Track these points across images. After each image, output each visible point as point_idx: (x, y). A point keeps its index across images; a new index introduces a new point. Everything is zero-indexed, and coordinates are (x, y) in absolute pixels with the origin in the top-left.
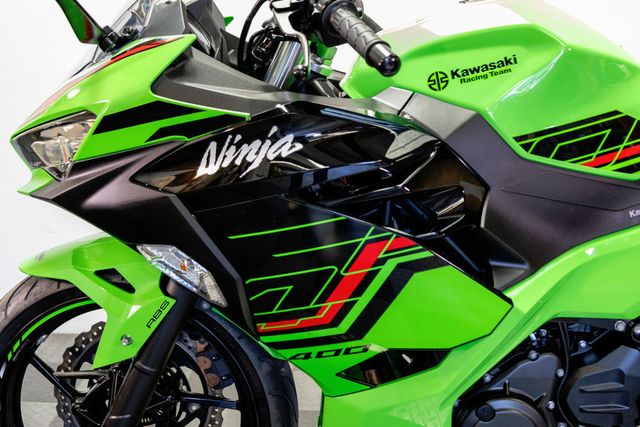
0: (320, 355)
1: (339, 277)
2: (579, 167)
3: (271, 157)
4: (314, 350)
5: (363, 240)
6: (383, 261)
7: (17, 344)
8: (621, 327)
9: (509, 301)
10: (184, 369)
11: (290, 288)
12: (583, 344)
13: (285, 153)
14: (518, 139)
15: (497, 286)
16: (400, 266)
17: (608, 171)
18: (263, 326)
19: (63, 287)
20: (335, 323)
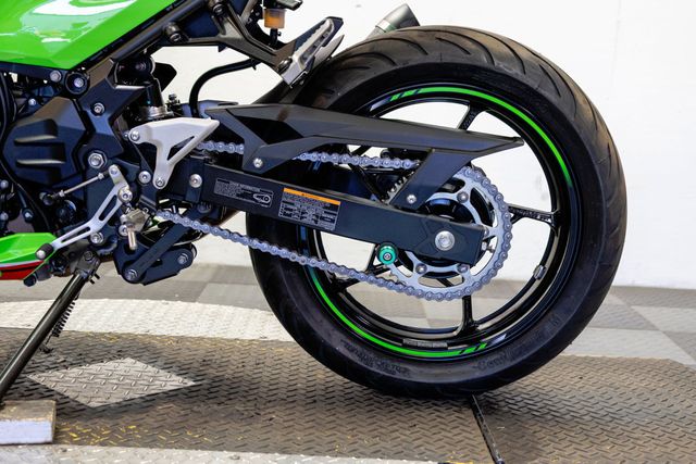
8: (57, 77)
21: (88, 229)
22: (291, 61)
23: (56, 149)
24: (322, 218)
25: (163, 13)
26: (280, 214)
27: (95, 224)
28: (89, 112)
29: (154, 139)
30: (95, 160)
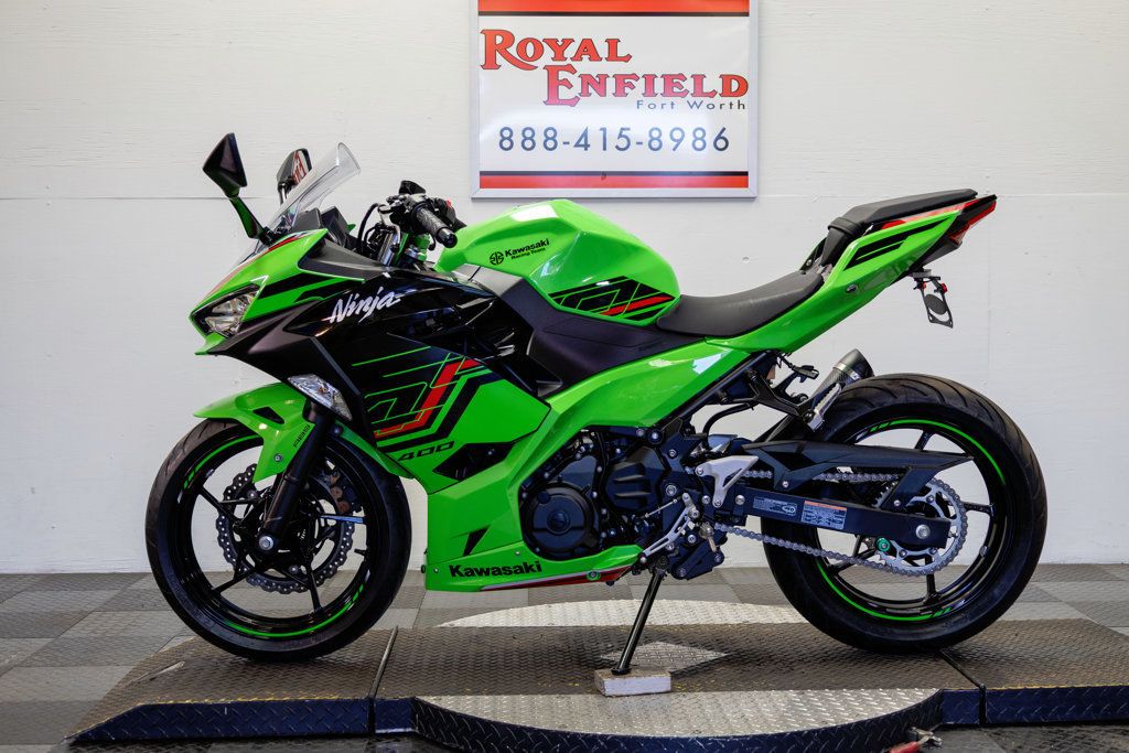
0: (420, 454)
1: (428, 389)
2: (598, 315)
3: (379, 307)
4: (415, 450)
5: (443, 362)
6: (458, 377)
7: (192, 475)
8: (640, 433)
9: (549, 405)
10: (322, 502)
11: (395, 400)
12: (618, 450)
13: (389, 304)
14: (552, 295)
15: (539, 395)
16: (470, 381)
17: (621, 318)
18: (378, 433)
19: (229, 426)
20: (428, 425)
21: (667, 540)
22: (814, 414)
23: (644, 485)
24: (834, 521)
25: (714, 383)
26: (803, 520)
27: (672, 536)
28: (666, 456)
29: (714, 472)
30: (671, 490)
